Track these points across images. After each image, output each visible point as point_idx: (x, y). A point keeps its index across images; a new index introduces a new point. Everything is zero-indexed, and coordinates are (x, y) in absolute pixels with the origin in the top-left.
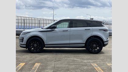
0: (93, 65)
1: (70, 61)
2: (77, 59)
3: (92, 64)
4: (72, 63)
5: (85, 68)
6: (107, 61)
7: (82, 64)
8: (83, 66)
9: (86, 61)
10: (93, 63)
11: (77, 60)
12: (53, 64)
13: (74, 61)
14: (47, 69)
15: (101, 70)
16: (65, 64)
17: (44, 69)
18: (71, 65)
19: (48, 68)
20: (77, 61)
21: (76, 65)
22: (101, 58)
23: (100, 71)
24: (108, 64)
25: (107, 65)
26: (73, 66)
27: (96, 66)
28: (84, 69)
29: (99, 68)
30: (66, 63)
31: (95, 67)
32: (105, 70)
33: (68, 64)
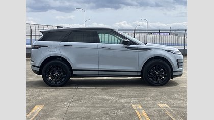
0: (135, 108)
1: (97, 100)
2: (112, 96)
3: (133, 105)
4: (98, 105)
5: (120, 112)
6: (161, 99)
7: (115, 107)
8: (116, 109)
9: (124, 100)
10: (136, 103)
11: (110, 98)
12: (65, 107)
13: (104, 100)
14: (53, 117)
15: (146, 116)
16: (87, 107)
17: (46, 117)
18: (97, 107)
19: (55, 114)
20: (109, 100)
21: (106, 107)
22: (152, 94)
23: (144, 118)
24: (161, 105)
25: (159, 107)
26: (99, 111)
27: (139, 109)
28: (117, 116)
29: (143, 112)
30: (88, 105)
31: (137, 112)
32: (153, 116)
33: (92, 107)
